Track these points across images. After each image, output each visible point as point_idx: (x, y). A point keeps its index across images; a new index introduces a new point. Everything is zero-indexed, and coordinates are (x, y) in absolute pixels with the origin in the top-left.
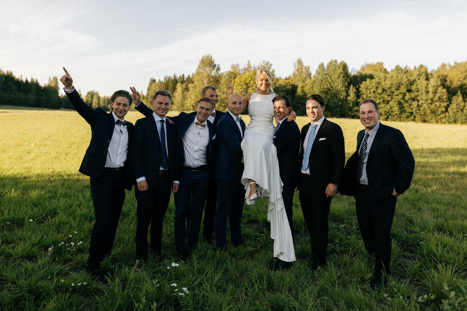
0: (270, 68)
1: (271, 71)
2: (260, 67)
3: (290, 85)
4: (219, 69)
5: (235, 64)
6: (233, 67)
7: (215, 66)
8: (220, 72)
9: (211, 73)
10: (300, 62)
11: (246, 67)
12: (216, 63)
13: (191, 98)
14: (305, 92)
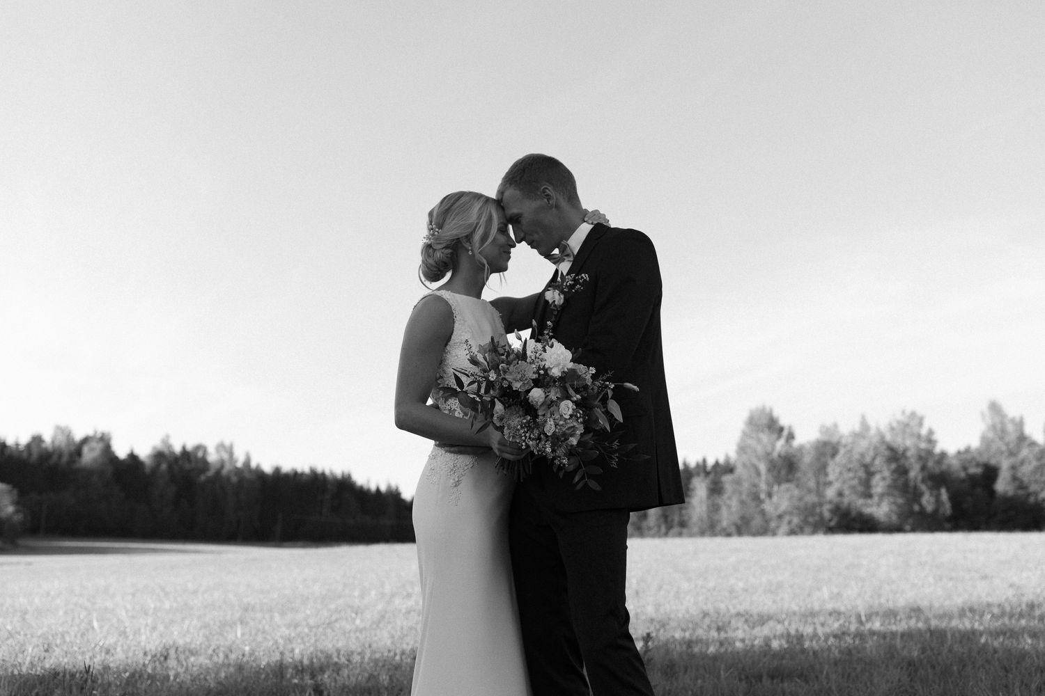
0: (920, 424)
1: (924, 432)
2: (895, 425)
3: (978, 465)
4: (791, 437)
5: (829, 423)
6: (825, 430)
7: (781, 429)
8: (796, 443)
9: (773, 447)
10: (995, 408)
11: (857, 428)
12: (784, 422)
13: (729, 507)
14: (1022, 482)
